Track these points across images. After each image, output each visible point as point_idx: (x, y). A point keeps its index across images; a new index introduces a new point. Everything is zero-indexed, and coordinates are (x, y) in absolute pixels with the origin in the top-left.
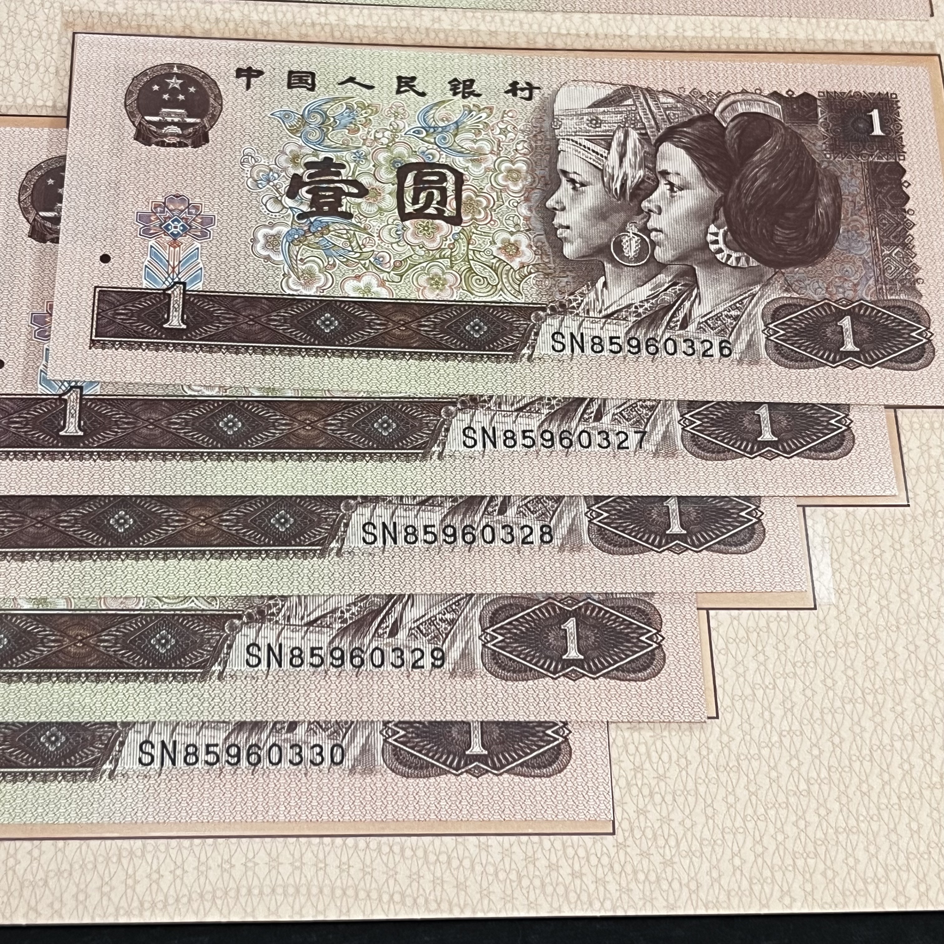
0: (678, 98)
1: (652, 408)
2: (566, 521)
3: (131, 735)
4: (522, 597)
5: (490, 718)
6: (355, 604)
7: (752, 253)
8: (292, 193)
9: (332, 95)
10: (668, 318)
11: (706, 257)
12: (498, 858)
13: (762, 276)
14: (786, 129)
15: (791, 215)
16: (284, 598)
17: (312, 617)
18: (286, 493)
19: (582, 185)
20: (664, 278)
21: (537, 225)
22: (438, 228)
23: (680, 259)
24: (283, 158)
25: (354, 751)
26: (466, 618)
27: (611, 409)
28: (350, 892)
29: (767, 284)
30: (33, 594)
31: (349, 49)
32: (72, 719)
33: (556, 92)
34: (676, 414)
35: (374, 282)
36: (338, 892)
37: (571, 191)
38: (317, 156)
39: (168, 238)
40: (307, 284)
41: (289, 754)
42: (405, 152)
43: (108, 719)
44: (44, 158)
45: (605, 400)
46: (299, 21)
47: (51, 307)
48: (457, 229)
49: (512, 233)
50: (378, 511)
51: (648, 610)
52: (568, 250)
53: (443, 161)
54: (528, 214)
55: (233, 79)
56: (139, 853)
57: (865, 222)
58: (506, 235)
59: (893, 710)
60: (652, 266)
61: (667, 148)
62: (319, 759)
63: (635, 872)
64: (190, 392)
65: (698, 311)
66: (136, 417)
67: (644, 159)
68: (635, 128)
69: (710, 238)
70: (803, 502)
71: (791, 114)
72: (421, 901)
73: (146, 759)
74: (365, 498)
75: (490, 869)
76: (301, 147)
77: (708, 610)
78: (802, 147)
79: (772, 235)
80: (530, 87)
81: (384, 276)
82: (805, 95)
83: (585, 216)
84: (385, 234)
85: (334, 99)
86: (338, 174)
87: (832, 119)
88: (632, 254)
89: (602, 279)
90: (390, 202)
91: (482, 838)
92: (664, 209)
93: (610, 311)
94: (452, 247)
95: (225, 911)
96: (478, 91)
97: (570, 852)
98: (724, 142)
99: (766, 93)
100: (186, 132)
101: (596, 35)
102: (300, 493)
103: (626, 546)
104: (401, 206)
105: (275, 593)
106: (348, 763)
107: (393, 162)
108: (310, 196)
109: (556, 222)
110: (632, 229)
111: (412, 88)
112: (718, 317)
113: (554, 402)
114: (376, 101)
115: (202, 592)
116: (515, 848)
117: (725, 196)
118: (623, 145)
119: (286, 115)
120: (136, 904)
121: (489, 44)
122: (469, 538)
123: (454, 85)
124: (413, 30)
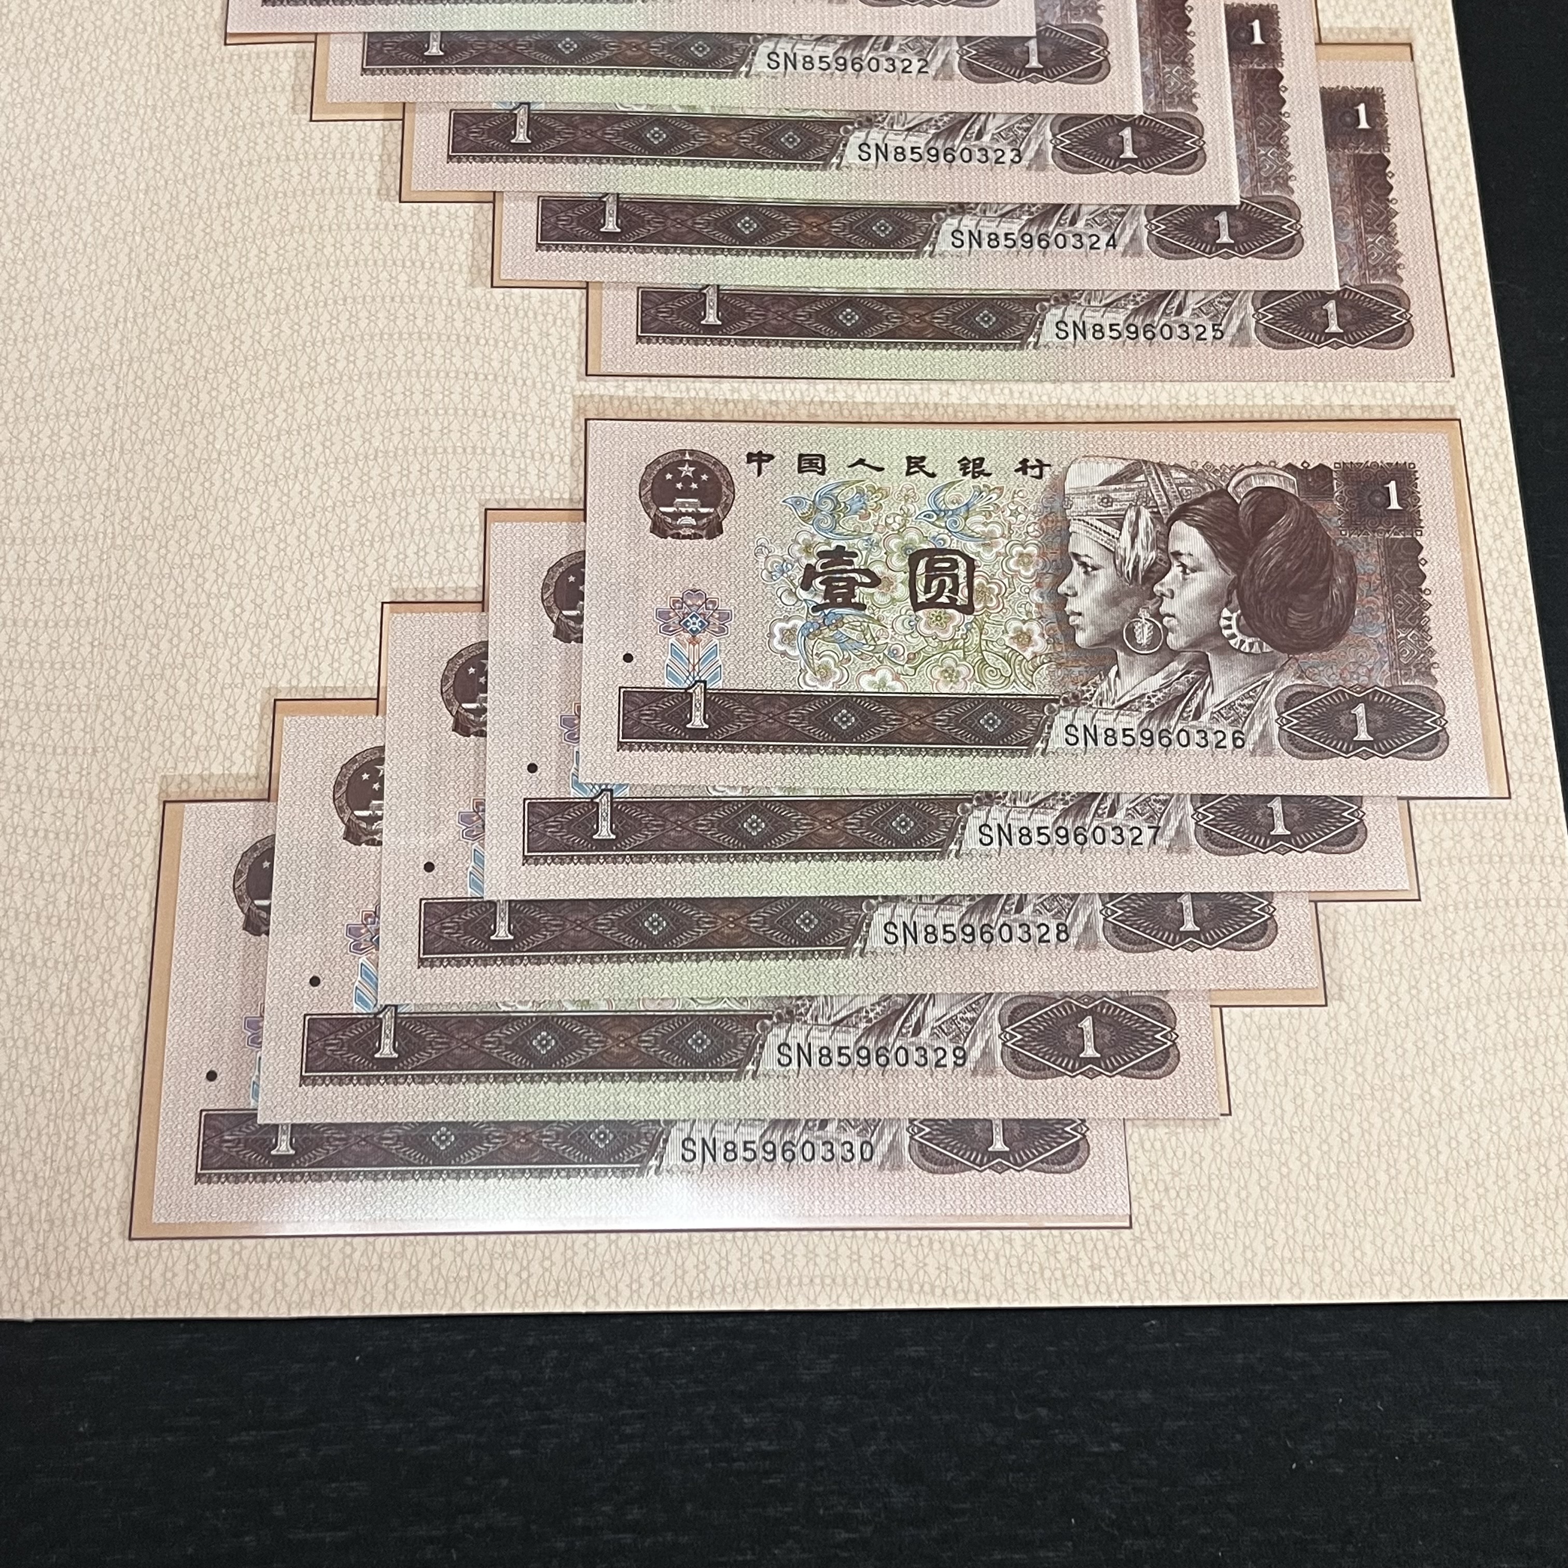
0: (1190, 472)
1: (1166, 802)
2: (1082, 919)
3: (674, 1131)
4: (1039, 996)
5: (1012, 1116)
6: (879, 1003)
7: (1265, 638)
8: (806, 585)
9: (842, 478)
10: (1181, 707)
11: (1219, 643)
12: (1020, 1251)
13: (1275, 663)
14: (1300, 504)
15: (1305, 597)
16: (811, 998)
17: (838, 1017)
18: (809, 894)
19: (1094, 568)
20: (1176, 666)
21: (1049, 613)
22: (951, 618)
23: (1192, 645)
24: (797, 547)
25: (882, 1149)
26: (985, 1017)
27: (1125, 804)
28: (883, 1283)
29: (1281, 670)
30: (577, 996)
31: (858, 428)
32: (619, 1117)
33: (1067, 469)
34: (1190, 809)
35: (889, 677)
36: (872, 1283)
37: (1083, 576)
38: (829, 544)
39: (688, 635)
40: (824, 679)
41: (822, 1150)
42: (916, 538)
43: (652, 1117)
44: (564, 554)
45: (1118, 795)
46: (808, 399)
47: (579, 709)
48: (971, 617)
49: (1024, 622)
50: (899, 910)
51: (1163, 1007)
52: (1081, 638)
53: (954, 546)
54: (1040, 601)
55: (743, 464)
56: (685, 1245)
57: (1380, 603)
58: (1019, 624)
59: (1401, 1106)
60: (1164, 653)
61: (1180, 527)
62: (849, 1156)
63: (1151, 1264)
64: (714, 793)
65: (1212, 700)
66: (665, 819)
67: (1156, 540)
68: (1146, 507)
69: (1223, 623)
70: (1315, 897)
71: (1306, 488)
72: (949, 1291)
73: (689, 1155)
74: (885, 897)
75: (1014, 1262)
76: (813, 535)
77: (1221, 1007)
78: (1317, 525)
79: (1286, 619)
80: (1041, 465)
81: (898, 669)
82: (1321, 466)
83: (1098, 603)
84: (898, 625)
85: (844, 483)
86: (851, 563)
87: (1348, 492)
88: (1145, 641)
89: (1115, 669)
90: (902, 591)
91: (1006, 1232)
92: (1176, 592)
93: (1122, 702)
94: (965, 638)
95: (768, 1300)
96: (987, 471)
97: (1089, 1245)
98: (1237, 519)
99: (1281, 465)
100: (701, 523)
101: (1107, 407)
102: (823, 894)
103: (1140, 944)
104: (913, 595)
105: (802, 993)
106: (877, 1159)
107: (905, 548)
108: (823, 587)
109: (1068, 608)
110: (1144, 614)
111: (921, 468)
112: (1231, 706)
113: (1068, 798)
114: (886, 484)
115: (735, 993)
116: (1038, 1241)
117: (1239, 578)
118: (1136, 524)
119: (798, 502)
120: (685, 1292)
121: (998, 419)
122: (987, 937)
123: (964, 464)
124: (922, 406)
